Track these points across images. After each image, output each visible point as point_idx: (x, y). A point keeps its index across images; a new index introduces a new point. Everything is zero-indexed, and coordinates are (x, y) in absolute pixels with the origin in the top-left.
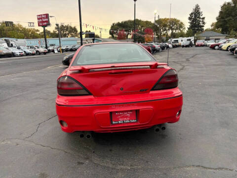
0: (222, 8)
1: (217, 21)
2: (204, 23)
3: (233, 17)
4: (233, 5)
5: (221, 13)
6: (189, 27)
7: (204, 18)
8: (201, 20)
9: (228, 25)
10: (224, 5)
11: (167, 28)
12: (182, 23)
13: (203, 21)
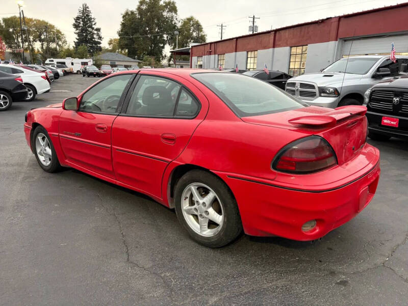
0: (123, 17)
1: (119, 38)
2: (100, 38)
3: (141, 34)
4: (138, 16)
5: (123, 25)
6: (76, 41)
7: (98, 30)
8: (96, 32)
9: (136, 46)
10: (127, 14)
11: (31, 38)
12: (59, 32)
13: (98, 35)
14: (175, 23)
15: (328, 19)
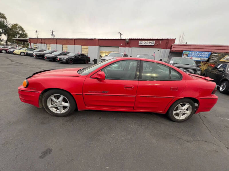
14: (6, 25)
15: (94, 39)
